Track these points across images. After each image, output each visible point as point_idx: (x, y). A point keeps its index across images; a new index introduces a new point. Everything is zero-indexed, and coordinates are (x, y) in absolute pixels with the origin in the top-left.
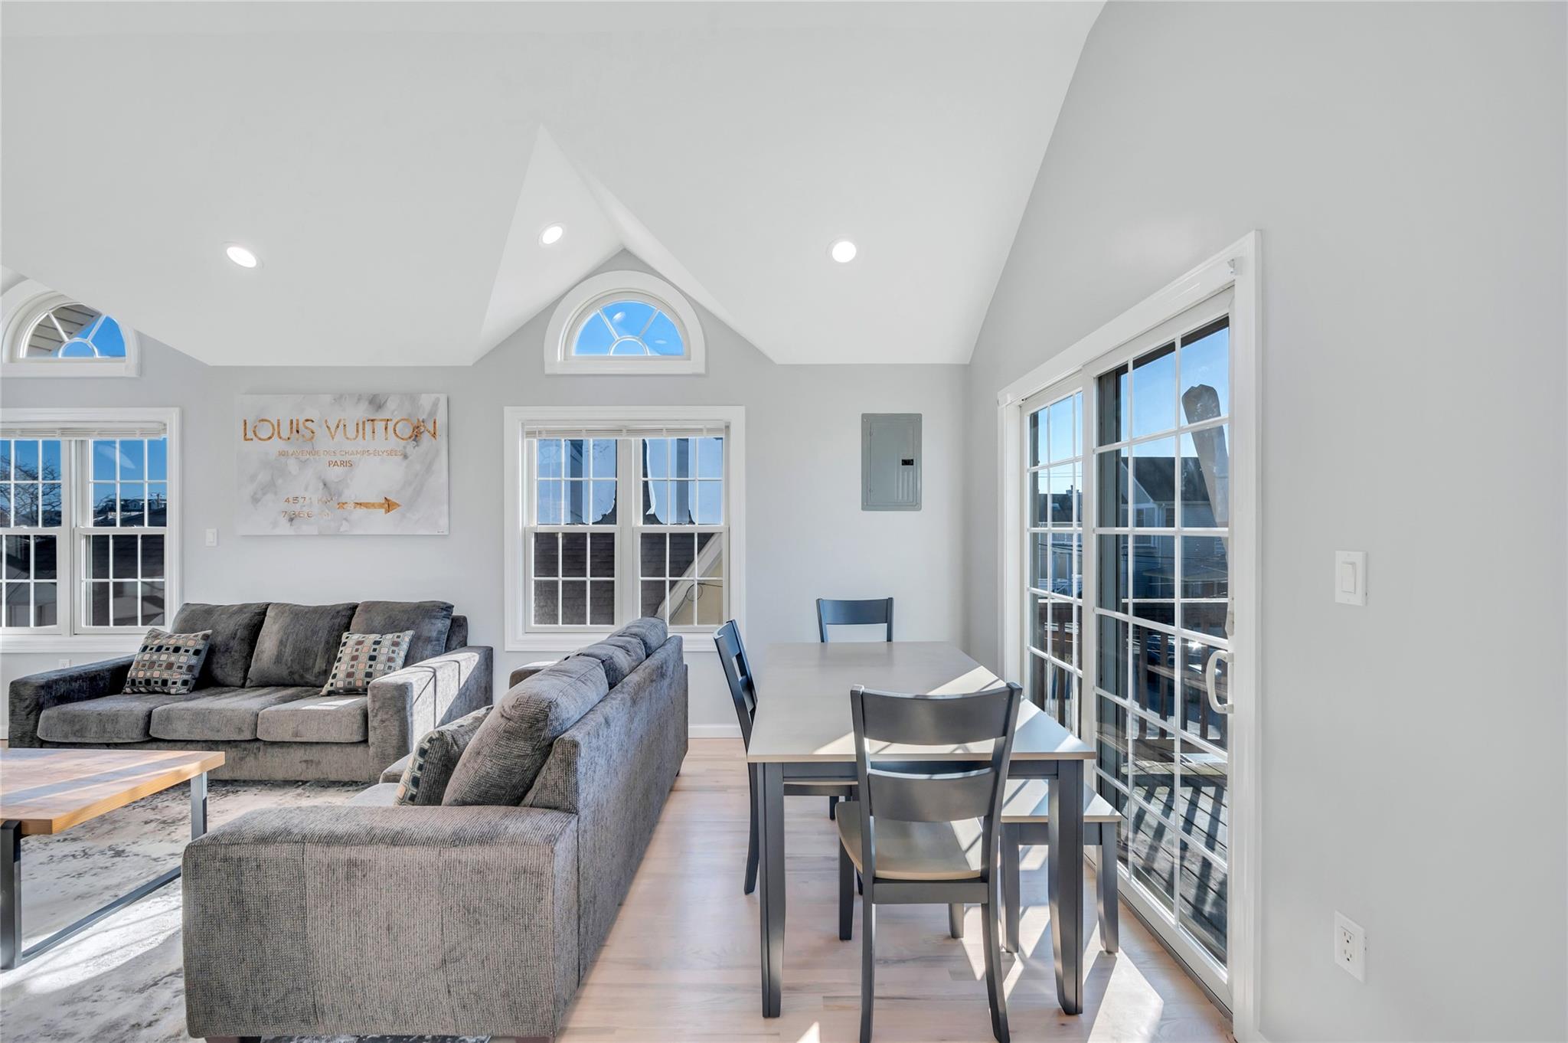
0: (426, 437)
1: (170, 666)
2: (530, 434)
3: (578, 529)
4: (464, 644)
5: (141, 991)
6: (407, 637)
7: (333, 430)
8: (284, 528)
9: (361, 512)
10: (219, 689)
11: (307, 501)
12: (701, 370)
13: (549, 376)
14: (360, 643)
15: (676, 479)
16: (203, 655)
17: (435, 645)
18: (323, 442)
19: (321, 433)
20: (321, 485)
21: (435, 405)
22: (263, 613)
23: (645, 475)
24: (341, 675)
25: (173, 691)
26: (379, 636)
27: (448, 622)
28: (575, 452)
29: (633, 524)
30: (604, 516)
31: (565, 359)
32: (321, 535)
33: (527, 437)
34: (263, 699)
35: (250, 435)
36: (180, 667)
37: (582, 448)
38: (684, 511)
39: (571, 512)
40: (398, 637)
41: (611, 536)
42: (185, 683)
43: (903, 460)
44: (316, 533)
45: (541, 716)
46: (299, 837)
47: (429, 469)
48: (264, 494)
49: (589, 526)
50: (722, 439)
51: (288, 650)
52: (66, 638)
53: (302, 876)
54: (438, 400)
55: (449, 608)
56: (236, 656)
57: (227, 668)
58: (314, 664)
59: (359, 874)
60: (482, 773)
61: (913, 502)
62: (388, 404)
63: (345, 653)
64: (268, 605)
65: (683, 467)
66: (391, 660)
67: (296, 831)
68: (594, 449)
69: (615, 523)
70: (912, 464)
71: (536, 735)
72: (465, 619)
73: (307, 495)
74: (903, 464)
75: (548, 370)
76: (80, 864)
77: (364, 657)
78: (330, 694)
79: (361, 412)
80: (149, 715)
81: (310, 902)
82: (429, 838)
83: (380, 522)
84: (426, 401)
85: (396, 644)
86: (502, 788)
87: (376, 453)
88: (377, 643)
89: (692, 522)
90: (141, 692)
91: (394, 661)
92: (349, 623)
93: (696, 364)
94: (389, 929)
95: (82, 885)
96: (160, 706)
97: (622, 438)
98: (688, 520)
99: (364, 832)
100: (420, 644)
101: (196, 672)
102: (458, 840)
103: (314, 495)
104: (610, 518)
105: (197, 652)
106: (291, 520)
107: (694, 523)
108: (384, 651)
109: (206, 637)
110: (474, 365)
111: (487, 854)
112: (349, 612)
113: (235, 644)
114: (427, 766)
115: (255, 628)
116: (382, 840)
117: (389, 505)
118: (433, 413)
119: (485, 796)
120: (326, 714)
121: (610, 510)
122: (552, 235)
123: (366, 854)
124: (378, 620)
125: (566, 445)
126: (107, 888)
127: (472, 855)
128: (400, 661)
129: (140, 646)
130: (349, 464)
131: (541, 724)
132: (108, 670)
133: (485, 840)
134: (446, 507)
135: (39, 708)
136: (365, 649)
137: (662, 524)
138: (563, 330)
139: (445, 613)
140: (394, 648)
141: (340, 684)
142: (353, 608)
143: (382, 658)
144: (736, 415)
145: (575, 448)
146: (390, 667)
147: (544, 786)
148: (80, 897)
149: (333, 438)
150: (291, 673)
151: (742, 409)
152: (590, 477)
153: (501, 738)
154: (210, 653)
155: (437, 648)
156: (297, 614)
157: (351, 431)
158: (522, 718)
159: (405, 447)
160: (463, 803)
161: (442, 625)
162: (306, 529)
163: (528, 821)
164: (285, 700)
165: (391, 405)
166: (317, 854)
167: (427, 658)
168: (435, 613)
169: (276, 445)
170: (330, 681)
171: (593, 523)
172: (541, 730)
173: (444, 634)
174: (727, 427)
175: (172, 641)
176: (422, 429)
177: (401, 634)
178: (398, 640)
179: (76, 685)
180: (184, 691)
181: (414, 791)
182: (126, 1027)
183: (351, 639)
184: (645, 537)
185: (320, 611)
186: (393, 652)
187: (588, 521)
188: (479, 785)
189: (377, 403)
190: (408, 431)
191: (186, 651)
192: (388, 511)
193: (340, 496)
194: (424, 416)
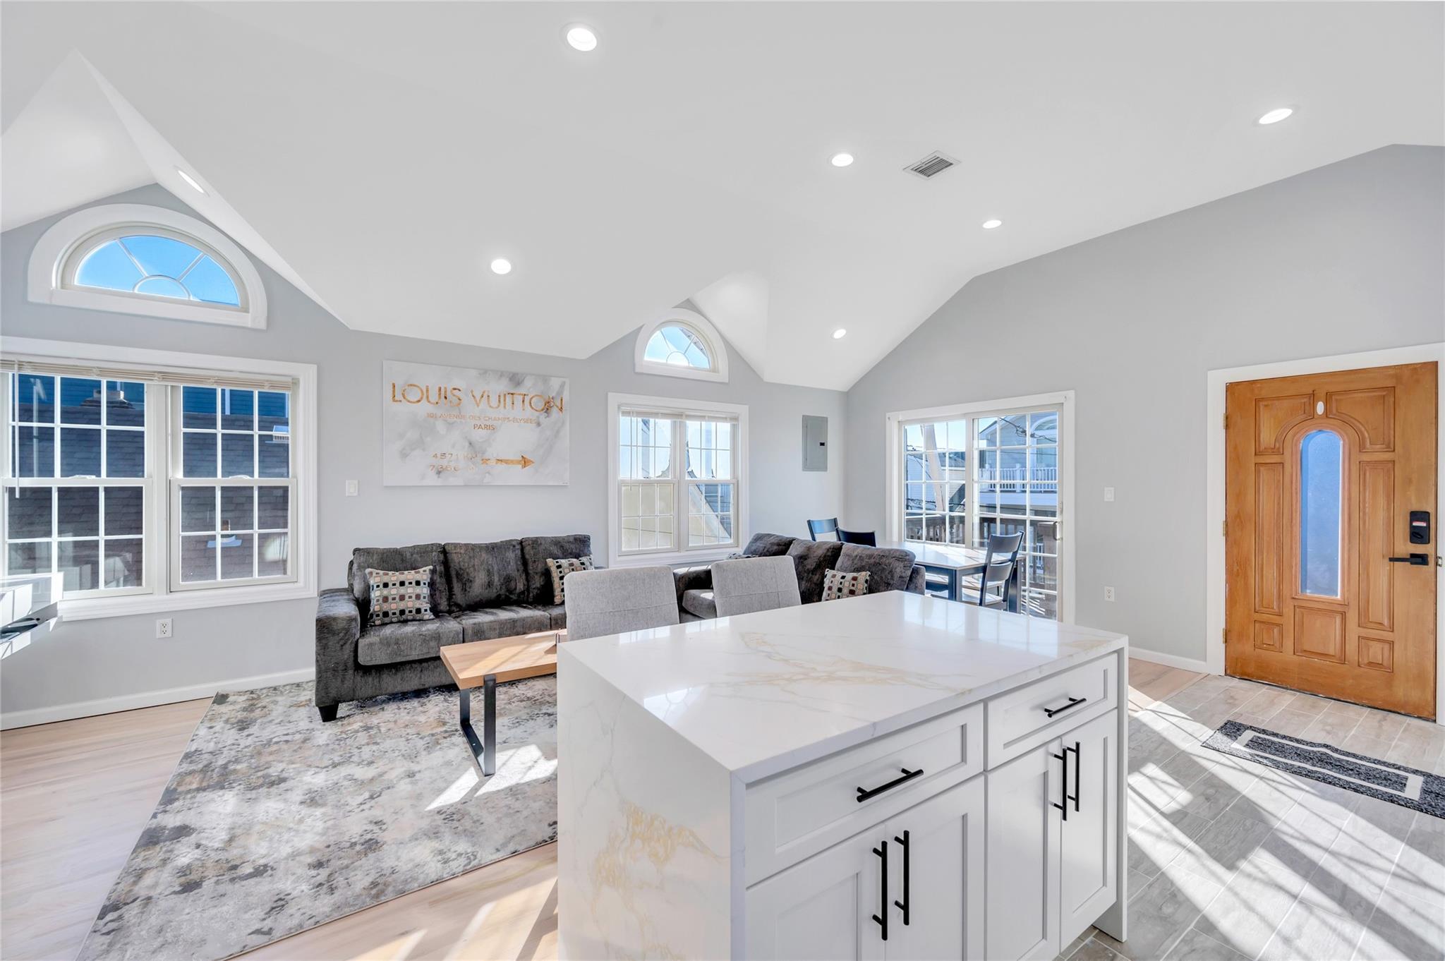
0: (555, 411)
2: (625, 413)
7: (478, 399)
8: (432, 479)
9: (502, 466)
11: (454, 457)
12: (727, 380)
13: (638, 374)
18: (469, 408)
19: (467, 400)
20: (467, 444)
21: (562, 386)
22: (443, 552)
28: (645, 427)
29: (685, 479)
30: (663, 472)
32: (466, 486)
33: (624, 416)
35: (399, 397)
38: (709, 469)
44: (461, 484)
47: (556, 435)
48: (413, 450)
52: (163, 596)
54: (564, 383)
55: (589, 539)
62: (525, 382)
70: (824, 445)
73: (454, 452)
74: (820, 445)
75: (638, 368)
79: (503, 386)
83: (518, 475)
84: (555, 383)
87: (515, 420)
89: (714, 477)
92: (523, 555)
93: (723, 376)
98: (712, 475)
103: (460, 452)
104: (666, 473)
106: (439, 472)
110: (588, 359)
112: (519, 546)
115: (444, 564)
117: (525, 462)
118: (560, 392)
121: (666, 469)
130: (492, 428)
134: (568, 464)
142: (520, 543)
144: (744, 410)
145: (645, 424)
149: (478, 406)
157: (494, 401)
159: (538, 417)
162: (453, 481)
165: (528, 383)
169: (424, 408)
174: (738, 418)
176: (552, 404)
189: (516, 380)
190: (541, 405)
191: (425, 584)
192: (524, 466)
193: (483, 453)
194: (554, 394)
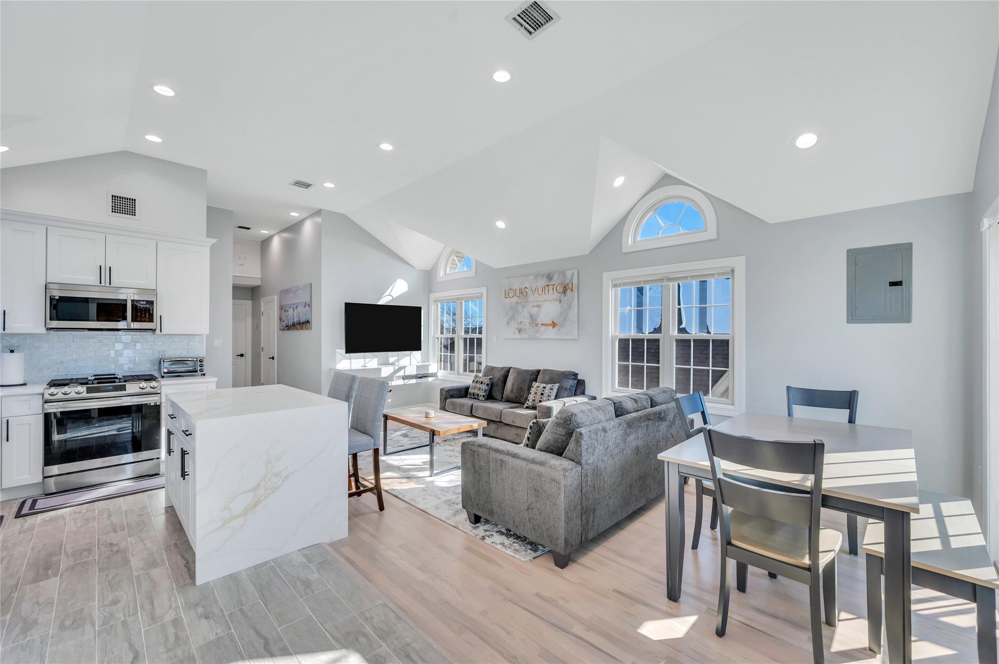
0: (569, 291)
1: (480, 389)
2: (615, 286)
3: (640, 336)
4: (583, 393)
5: (457, 494)
6: (556, 386)
7: (534, 291)
8: (517, 336)
9: (543, 328)
10: (494, 401)
11: (525, 323)
12: (714, 236)
13: (625, 253)
14: (538, 387)
15: (699, 306)
16: (490, 386)
17: (569, 392)
18: (531, 297)
19: (530, 292)
20: (529, 317)
21: (573, 275)
22: (509, 371)
23: (679, 304)
24: (531, 400)
25: (480, 399)
26: (545, 385)
27: (576, 382)
28: (639, 293)
29: (671, 334)
30: (655, 329)
31: (634, 243)
32: (529, 339)
33: (613, 288)
34: (505, 406)
35: (507, 296)
36: (482, 390)
37: (643, 291)
38: (703, 325)
39: (637, 327)
40: (553, 386)
41: (658, 340)
42: (484, 396)
43: (890, 282)
44: (528, 337)
45: (568, 419)
46: (489, 448)
47: (570, 306)
48: (511, 321)
49: (647, 334)
50: (729, 278)
51: (515, 387)
52: (456, 376)
53: (489, 462)
54: (574, 273)
55: (576, 375)
56: (500, 387)
57: (497, 394)
58: (524, 395)
59: (504, 465)
60: (547, 439)
61: (903, 315)
62: (554, 277)
63: (533, 390)
64: (511, 368)
65: (703, 298)
66: (549, 396)
67: (488, 445)
68: (649, 291)
69: (661, 333)
70: (901, 285)
71: (567, 427)
72: (584, 381)
73: (525, 321)
74: (890, 286)
75: (624, 251)
76: (451, 453)
77: (539, 394)
78: (527, 407)
79: (543, 282)
80: (472, 406)
81: (491, 472)
82: (524, 458)
83: (550, 332)
84: (569, 274)
85: (551, 389)
86: (554, 447)
87: (549, 300)
88: (544, 388)
89: (709, 332)
90: (472, 398)
91: (550, 397)
92: (537, 378)
93: (711, 234)
94: (512, 489)
95: (450, 460)
96: (476, 403)
97: (664, 284)
98: (706, 331)
99: (506, 451)
100: (562, 390)
101: (487, 393)
102: (533, 461)
103: (527, 321)
104: (658, 330)
105: (488, 385)
106: (519, 332)
107: (710, 333)
108: (547, 391)
109: (490, 379)
110: (589, 253)
111: (541, 469)
112: (537, 373)
113: (499, 383)
114: (532, 433)
115: (506, 377)
116: (510, 455)
117: (554, 325)
118: (571, 279)
119: (549, 450)
120: (523, 415)
121: (658, 326)
122: (619, 181)
123: (506, 458)
124: (547, 378)
125: (634, 290)
126: (456, 462)
127: (536, 468)
128: (553, 397)
129: (472, 381)
130: (539, 306)
131: (568, 422)
132: (464, 388)
133: (542, 464)
134: (576, 326)
135: (446, 399)
136: (540, 390)
137: (689, 333)
138: (632, 228)
139: (574, 377)
140: (550, 391)
141: (530, 404)
142: (539, 371)
143: (545, 395)
144: (739, 263)
145: (639, 291)
146: (549, 399)
147: (569, 450)
148: (449, 463)
149: (534, 295)
150: (516, 397)
151: (743, 258)
152: (647, 307)
153: (554, 426)
154: (492, 386)
155: (569, 394)
156: (520, 372)
157: (540, 290)
158: (561, 418)
159: (560, 297)
160: (541, 450)
161: (571, 383)
162: (525, 336)
163: (559, 462)
164: (512, 408)
165: (555, 278)
166: (493, 455)
167: (565, 397)
168: (569, 377)
169: (515, 299)
170: (527, 402)
171: (649, 333)
172: (569, 425)
173: (574, 387)
174: (733, 271)
175: (481, 379)
176: (567, 288)
177: (554, 385)
178: (553, 387)
179: (455, 392)
180: (483, 399)
181: (528, 442)
182: (452, 502)
183: (535, 385)
184: (679, 342)
185: (527, 371)
186: (550, 392)
187: (645, 331)
188: (546, 444)
189: (550, 277)
190: (560, 289)
191: (485, 384)
192: (553, 327)
193: (536, 321)
194: (568, 281)
